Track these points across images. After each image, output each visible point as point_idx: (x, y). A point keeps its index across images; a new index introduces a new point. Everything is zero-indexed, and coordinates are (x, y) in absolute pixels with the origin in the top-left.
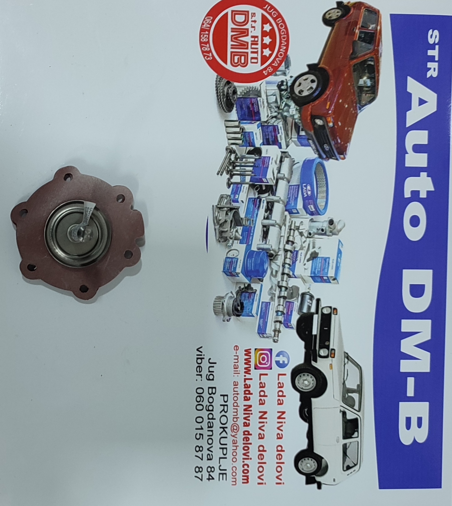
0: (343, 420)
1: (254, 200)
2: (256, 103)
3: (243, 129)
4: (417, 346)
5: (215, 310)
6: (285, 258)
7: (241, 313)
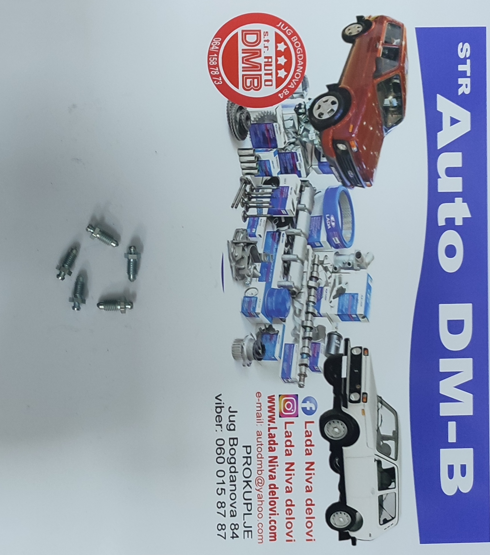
0: (378, 470)
1: (273, 234)
2: (272, 129)
3: (258, 158)
4: (458, 387)
5: (235, 355)
6: (309, 295)
7: (262, 356)
